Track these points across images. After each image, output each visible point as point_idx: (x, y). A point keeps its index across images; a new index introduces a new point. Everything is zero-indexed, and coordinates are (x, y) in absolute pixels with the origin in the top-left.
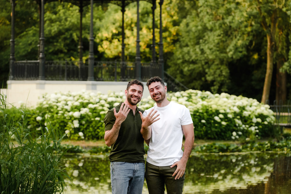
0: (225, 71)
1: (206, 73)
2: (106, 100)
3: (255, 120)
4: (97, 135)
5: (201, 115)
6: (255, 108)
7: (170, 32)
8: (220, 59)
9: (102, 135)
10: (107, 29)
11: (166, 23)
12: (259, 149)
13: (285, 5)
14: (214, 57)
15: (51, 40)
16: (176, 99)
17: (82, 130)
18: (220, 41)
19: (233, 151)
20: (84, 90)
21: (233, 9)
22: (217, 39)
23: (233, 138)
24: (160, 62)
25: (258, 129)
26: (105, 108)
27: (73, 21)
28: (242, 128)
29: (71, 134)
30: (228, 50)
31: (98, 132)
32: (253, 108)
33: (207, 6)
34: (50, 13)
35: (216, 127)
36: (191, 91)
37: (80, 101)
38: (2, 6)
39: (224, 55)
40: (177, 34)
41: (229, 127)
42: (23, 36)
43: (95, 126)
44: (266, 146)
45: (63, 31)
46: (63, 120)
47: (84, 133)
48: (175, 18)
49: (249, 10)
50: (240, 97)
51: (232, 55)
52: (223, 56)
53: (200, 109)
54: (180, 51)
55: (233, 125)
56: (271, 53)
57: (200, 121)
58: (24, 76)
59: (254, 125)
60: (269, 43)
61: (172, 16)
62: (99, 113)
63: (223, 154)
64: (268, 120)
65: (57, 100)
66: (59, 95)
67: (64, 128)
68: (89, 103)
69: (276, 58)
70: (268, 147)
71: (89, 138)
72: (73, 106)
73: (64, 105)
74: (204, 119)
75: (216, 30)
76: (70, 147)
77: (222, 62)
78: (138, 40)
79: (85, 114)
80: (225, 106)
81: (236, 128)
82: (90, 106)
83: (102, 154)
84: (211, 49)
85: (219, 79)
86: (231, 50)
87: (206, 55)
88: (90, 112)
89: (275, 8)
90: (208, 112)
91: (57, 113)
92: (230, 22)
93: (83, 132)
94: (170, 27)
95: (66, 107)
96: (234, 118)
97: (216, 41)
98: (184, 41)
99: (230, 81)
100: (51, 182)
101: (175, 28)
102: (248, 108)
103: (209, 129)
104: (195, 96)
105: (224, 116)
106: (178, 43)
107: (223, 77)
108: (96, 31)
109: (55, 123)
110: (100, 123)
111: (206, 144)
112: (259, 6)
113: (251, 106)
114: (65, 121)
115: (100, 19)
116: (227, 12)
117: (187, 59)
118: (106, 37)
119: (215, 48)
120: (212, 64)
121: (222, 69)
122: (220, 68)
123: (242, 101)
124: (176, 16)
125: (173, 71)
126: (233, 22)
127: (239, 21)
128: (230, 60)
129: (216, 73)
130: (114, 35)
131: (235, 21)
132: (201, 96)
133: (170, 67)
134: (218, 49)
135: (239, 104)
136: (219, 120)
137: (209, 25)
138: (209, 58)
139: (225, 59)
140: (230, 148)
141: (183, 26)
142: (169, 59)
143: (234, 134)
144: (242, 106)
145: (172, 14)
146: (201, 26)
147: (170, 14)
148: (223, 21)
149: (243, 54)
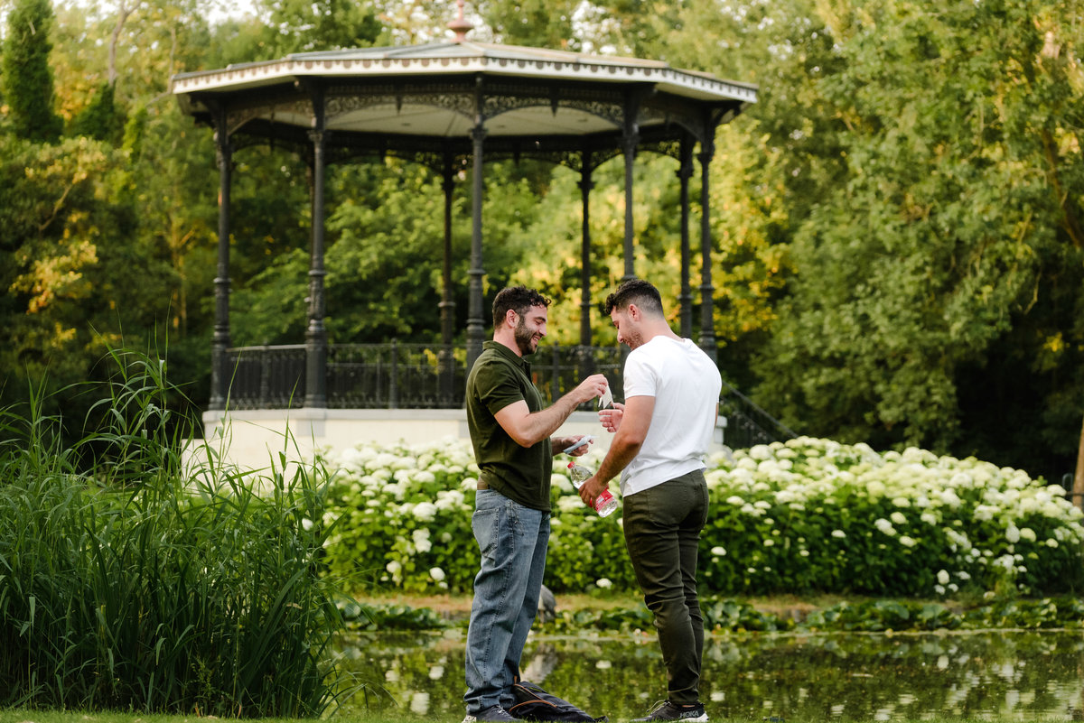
0: (942, 390)
1: (878, 398)
3: (1013, 534)
5: (831, 513)
6: (1017, 495)
7: (760, 264)
8: (924, 350)
10: (546, 254)
11: (747, 233)
12: (1022, 623)
14: (905, 341)
15: (358, 294)
16: (752, 464)
17: (440, 559)
18: (923, 288)
19: (930, 625)
20: (449, 438)
21: (963, 181)
22: (911, 283)
23: (940, 590)
25: (1023, 563)
27: (431, 228)
28: (969, 559)
29: (404, 572)
30: (947, 318)
32: (1009, 497)
33: (877, 171)
34: (356, 203)
35: (882, 555)
36: (804, 441)
37: (437, 467)
38: (196, 186)
39: (939, 335)
40: (785, 271)
41: (924, 557)
42: (266, 281)
44: (1045, 612)
45: (400, 264)
46: (379, 528)
47: (446, 572)
48: (778, 215)
49: (1016, 184)
50: (971, 459)
51: (962, 333)
52: (934, 339)
53: (828, 493)
54: (792, 325)
55: (939, 550)
57: (827, 532)
58: (258, 396)
59: (1011, 549)
61: (766, 211)
63: (897, 633)
64: (1060, 533)
65: (363, 467)
66: (368, 452)
67: (383, 554)
68: (464, 476)
70: (1049, 614)
71: (465, 586)
72: (413, 482)
73: (384, 482)
74: (839, 527)
75: (910, 253)
76: (401, 611)
77: (931, 359)
79: (452, 508)
80: (914, 487)
81: (950, 559)
82: (469, 483)
84: (891, 317)
85: (921, 417)
86: (955, 316)
87: (876, 337)
88: (465, 502)
90: (855, 505)
91: (361, 508)
92: (952, 225)
93: (443, 566)
94: (760, 247)
95: (390, 488)
96: (942, 525)
97: (911, 290)
98: (805, 293)
99: (958, 422)
100: (295, 605)
101: (777, 251)
102: (991, 495)
103: (859, 559)
104: (818, 456)
105: (908, 518)
106: (788, 298)
107: (935, 408)
108: (512, 263)
109: (355, 538)
111: (844, 605)
112: (1053, 170)
113: (1002, 489)
114: (388, 531)
115: (525, 226)
116: (946, 191)
117: (812, 350)
118: (544, 283)
119: (906, 313)
120: (897, 368)
121: (931, 382)
122: (923, 381)
123: (972, 472)
124: (780, 210)
125: (769, 394)
126: (961, 224)
127: (982, 221)
128: (958, 353)
129: (912, 397)
130: (568, 276)
131: (971, 218)
132: (836, 458)
133: (761, 380)
134: (917, 315)
135: (960, 482)
136: (892, 532)
137: (887, 236)
138: (887, 346)
139: (941, 349)
140: (920, 616)
141: (801, 243)
142: (758, 355)
143: (943, 576)
144: (972, 488)
145: (764, 202)
146: (862, 239)
147: (760, 203)
148: (932, 222)
149: (1001, 329)
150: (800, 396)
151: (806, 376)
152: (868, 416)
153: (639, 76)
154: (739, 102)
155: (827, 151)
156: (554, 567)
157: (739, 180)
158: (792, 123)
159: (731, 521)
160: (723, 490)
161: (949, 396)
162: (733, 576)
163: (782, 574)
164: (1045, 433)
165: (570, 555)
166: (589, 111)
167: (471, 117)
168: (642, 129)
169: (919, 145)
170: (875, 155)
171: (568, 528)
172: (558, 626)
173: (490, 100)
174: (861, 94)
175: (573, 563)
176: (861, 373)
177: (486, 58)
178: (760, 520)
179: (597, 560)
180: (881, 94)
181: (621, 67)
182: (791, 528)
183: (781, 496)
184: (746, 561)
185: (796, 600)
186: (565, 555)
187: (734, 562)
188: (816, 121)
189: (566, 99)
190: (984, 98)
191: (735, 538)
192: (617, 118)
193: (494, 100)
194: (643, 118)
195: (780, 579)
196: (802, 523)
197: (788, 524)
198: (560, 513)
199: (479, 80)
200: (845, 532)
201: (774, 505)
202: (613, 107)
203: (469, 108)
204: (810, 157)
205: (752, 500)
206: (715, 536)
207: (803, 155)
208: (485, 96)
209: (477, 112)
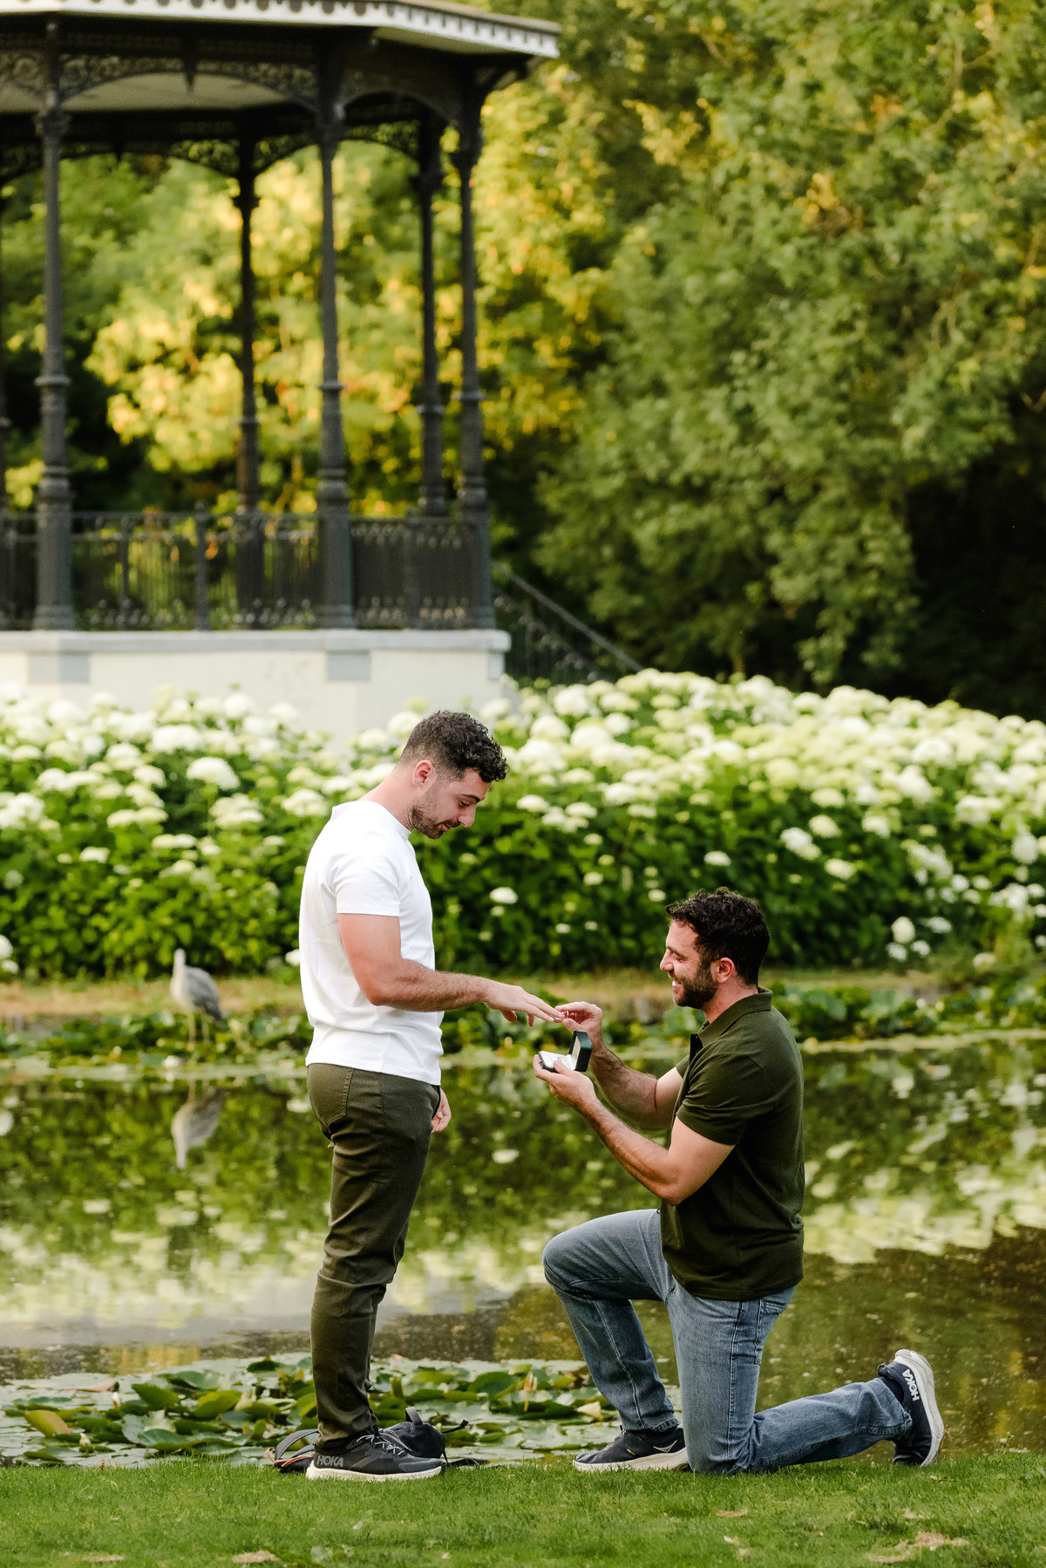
0: (884, 542)
1: (773, 560)
2: (142, 747)
3: (1026, 847)
4: (90, 947)
5: (703, 820)
6: (1030, 774)
7: (556, 309)
8: (854, 472)
9: (118, 951)
10: (166, 289)
11: (530, 251)
12: (1042, 1019)
14: (818, 456)
16: (560, 728)
17: (3, 920)
18: (852, 359)
19: (884, 1029)
20: (14, 687)
21: (922, 167)
22: (828, 351)
23: (897, 952)
24: (467, 508)
25: (1042, 900)
26: (139, 793)
28: (948, 895)
30: (897, 418)
31: (101, 934)
32: (1017, 778)
33: (767, 146)
35: (794, 895)
36: (649, 677)
39: (880, 443)
40: (600, 318)
41: (869, 893)
43: (81, 901)
47: (14, 942)
48: (587, 217)
50: (947, 708)
51: (923, 446)
52: (872, 452)
53: (698, 785)
54: (614, 420)
55: (893, 882)
57: (697, 856)
59: (1022, 874)
61: (562, 210)
62: (102, 821)
63: (827, 1047)
68: (43, 764)
71: (48, 967)
74: (719, 845)
75: (826, 294)
77: (867, 487)
78: (331, 384)
79: (21, 826)
80: (850, 766)
81: (912, 897)
82: (52, 779)
83: (120, 1060)
84: (796, 411)
85: (848, 593)
86: (911, 419)
87: (766, 448)
88: (50, 816)
90: (746, 804)
92: (904, 249)
93: (8, 931)
94: (553, 277)
96: (897, 836)
97: (829, 363)
98: (636, 361)
99: (914, 601)
101: (585, 283)
102: (986, 776)
104: (676, 709)
105: (842, 826)
106: (604, 370)
107: (873, 576)
108: (99, 308)
110: (112, 881)
113: (1005, 765)
115: (123, 236)
116: (892, 182)
117: (651, 473)
118: (161, 345)
119: (821, 405)
120: (804, 503)
121: (866, 529)
122: (852, 528)
123: (951, 733)
124: (588, 208)
125: (574, 546)
126: (921, 246)
127: (961, 243)
128: (917, 477)
129: (832, 555)
130: (206, 331)
131: (939, 235)
132: (708, 710)
133: (555, 520)
134: (841, 408)
135: (930, 752)
136: (811, 852)
137: (784, 261)
138: (786, 466)
139: (885, 470)
140: (864, 1013)
141: (627, 269)
142: (552, 472)
143: (903, 928)
144: (951, 764)
145: (560, 192)
146: (739, 267)
147: (553, 194)
148: (866, 239)
149: (993, 438)
150: (628, 552)
151: (639, 513)
152: (753, 590)
153: (343, 16)
154: (525, 57)
155: (673, 96)
156: (208, 929)
157: (514, 153)
158: (608, 43)
159: (524, 840)
161: (899, 553)
162: (529, 940)
163: (616, 932)
165: (236, 907)
167: (39, 94)
169: (843, 99)
170: (764, 118)
171: (231, 858)
172: (221, 1047)
173: (72, 63)
175: (243, 922)
176: (738, 508)
178: (577, 838)
179: (284, 915)
181: (313, 2)
182: (631, 850)
183: (614, 793)
184: (553, 911)
185: (643, 978)
186: (227, 908)
187: (531, 913)
188: (650, 39)
189: (211, 59)
190: (959, 14)
191: (533, 870)
192: (305, 93)
193: (79, 63)
194: (350, 89)
195: (613, 943)
196: (651, 840)
197: (627, 843)
198: (217, 829)
199: (51, 27)
200: (730, 854)
201: (601, 810)
202: (298, 72)
203: (35, 77)
204: (640, 107)
205: (562, 800)
206: (497, 868)
207: (628, 103)
208: (65, 57)
209: (49, 85)
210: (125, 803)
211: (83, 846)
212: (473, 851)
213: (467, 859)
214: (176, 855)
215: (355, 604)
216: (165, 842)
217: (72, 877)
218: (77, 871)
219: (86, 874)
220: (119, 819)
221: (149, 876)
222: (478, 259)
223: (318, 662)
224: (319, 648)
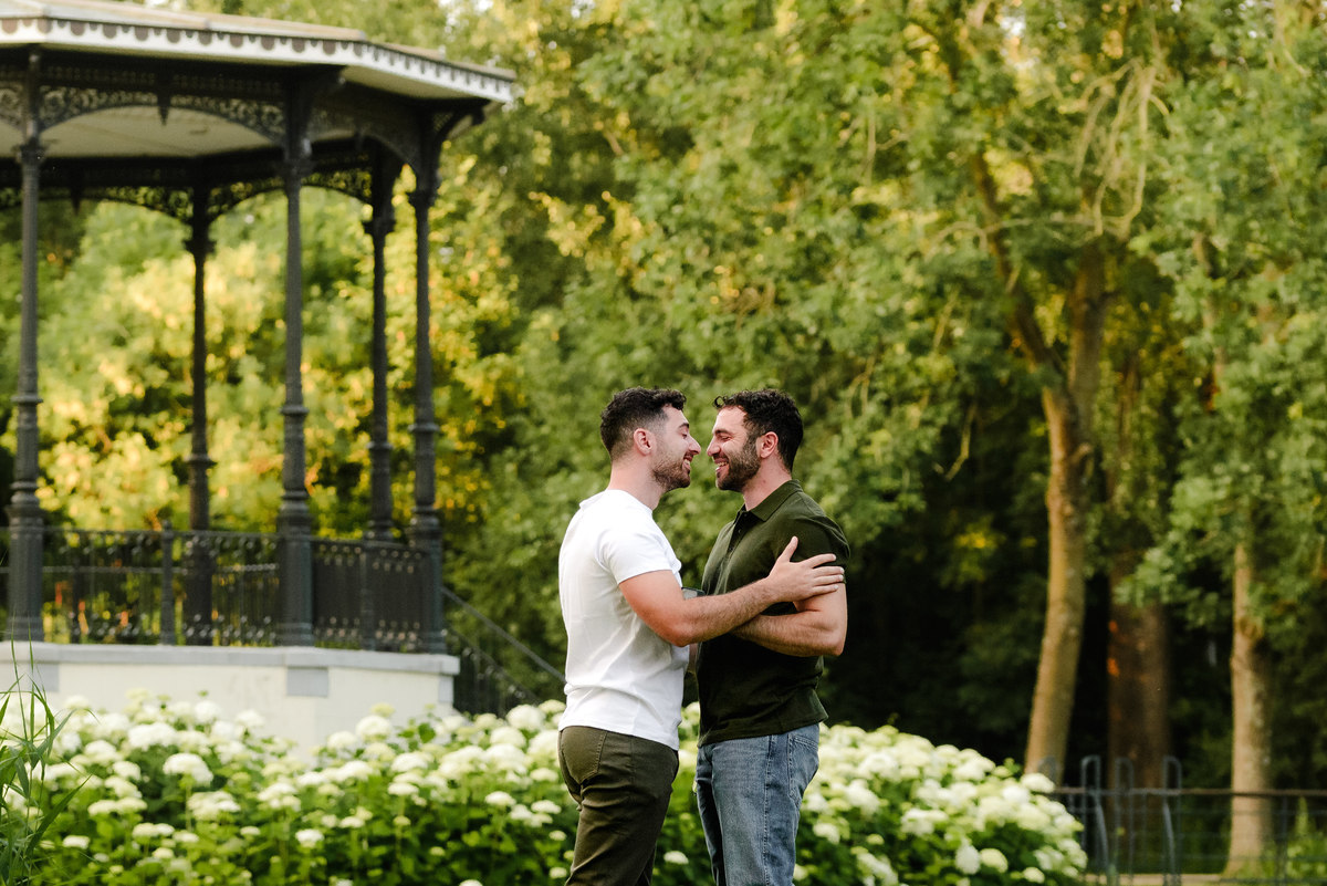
2: (117, 743)
3: (969, 859)
6: (972, 791)
7: (460, 391)
13: (1146, 220)
21: (839, 243)
24: (419, 534)
26: (117, 784)
32: (959, 794)
33: (685, 226)
40: (505, 403)
48: (493, 303)
49: (932, 250)
50: (887, 731)
54: (522, 500)
55: (842, 885)
56: (1069, 509)
59: (963, 883)
60: (1057, 452)
61: (469, 297)
62: (83, 811)
64: (1046, 857)
69: (1098, 541)
74: (677, 845)
75: (740, 371)
86: (827, 485)
89: (1089, 237)
92: (821, 321)
94: (462, 361)
96: (849, 843)
98: (544, 442)
101: (488, 369)
102: (929, 791)
106: (510, 452)
110: (92, 869)
112: (992, 228)
113: (946, 782)
116: (804, 263)
118: (75, 422)
123: (894, 751)
124: (494, 295)
125: (481, 624)
126: (837, 320)
127: (875, 315)
130: (117, 410)
131: (854, 309)
133: (465, 598)
135: (876, 768)
137: (696, 345)
141: (534, 353)
142: (459, 553)
144: (896, 779)
145: (468, 279)
146: (651, 344)
147: (460, 282)
148: (780, 318)
149: (905, 507)
153: (313, 55)
154: (481, 102)
155: (578, 190)
158: (513, 139)
159: (492, 836)
160: (477, 781)
164: (964, 693)
166: (225, 116)
167: (19, 124)
168: (318, 147)
169: (758, 181)
170: (681, 198)
171: (210, 847)
173: (51, 95)
174: (655, 86)
177: (47, 20)
178: (542, 833)
180: (689, 88)
181: (283, 39)
188: (556, 135)
189: (184, 93)
190: (875, 96)
191: (500, 865)
192: (274, 129)
193: (59, 94)
194: (318, 129)
198: (194, 822)
199: (34, 58)
200: (687, 855)
201: (565, 808)
202: (267, 109)
203: (15, 107)
204: (547, 200)
205: (527, 798)
206: (465, 862)
207: (533, 196)
208: (44, 88)
209: (29, 115)
210: (106, 794)
211: (64, 835)
212: (443, 845)
213: (437, 851)
214: (155, 843)
215: (315, 622)
216: (145, 830)
217: (56, 860)
218: (60, 856)
219: (68, 859)
220: (100, 808)
221: (128, 863)
222: (389, 343)
223: (279, 676)
224: (280, 663)
